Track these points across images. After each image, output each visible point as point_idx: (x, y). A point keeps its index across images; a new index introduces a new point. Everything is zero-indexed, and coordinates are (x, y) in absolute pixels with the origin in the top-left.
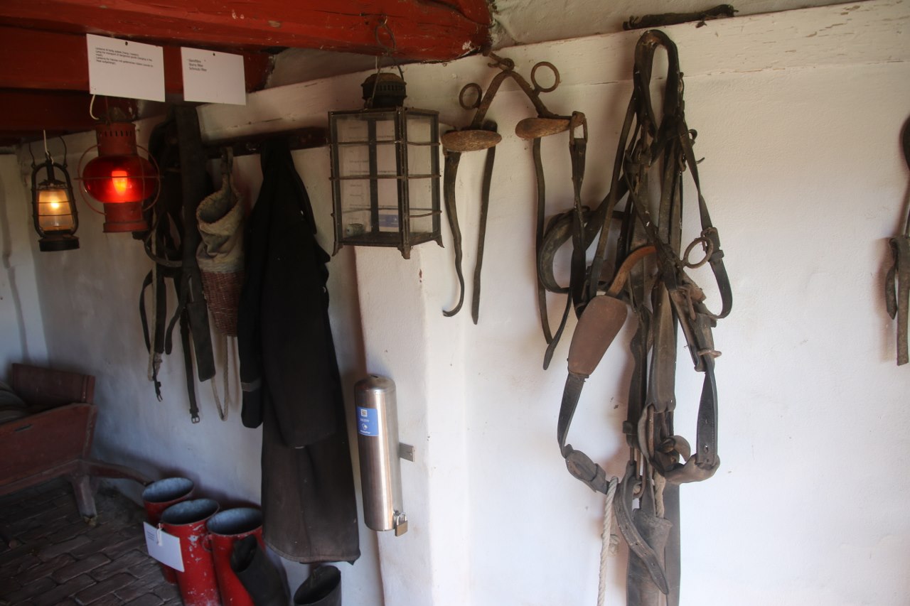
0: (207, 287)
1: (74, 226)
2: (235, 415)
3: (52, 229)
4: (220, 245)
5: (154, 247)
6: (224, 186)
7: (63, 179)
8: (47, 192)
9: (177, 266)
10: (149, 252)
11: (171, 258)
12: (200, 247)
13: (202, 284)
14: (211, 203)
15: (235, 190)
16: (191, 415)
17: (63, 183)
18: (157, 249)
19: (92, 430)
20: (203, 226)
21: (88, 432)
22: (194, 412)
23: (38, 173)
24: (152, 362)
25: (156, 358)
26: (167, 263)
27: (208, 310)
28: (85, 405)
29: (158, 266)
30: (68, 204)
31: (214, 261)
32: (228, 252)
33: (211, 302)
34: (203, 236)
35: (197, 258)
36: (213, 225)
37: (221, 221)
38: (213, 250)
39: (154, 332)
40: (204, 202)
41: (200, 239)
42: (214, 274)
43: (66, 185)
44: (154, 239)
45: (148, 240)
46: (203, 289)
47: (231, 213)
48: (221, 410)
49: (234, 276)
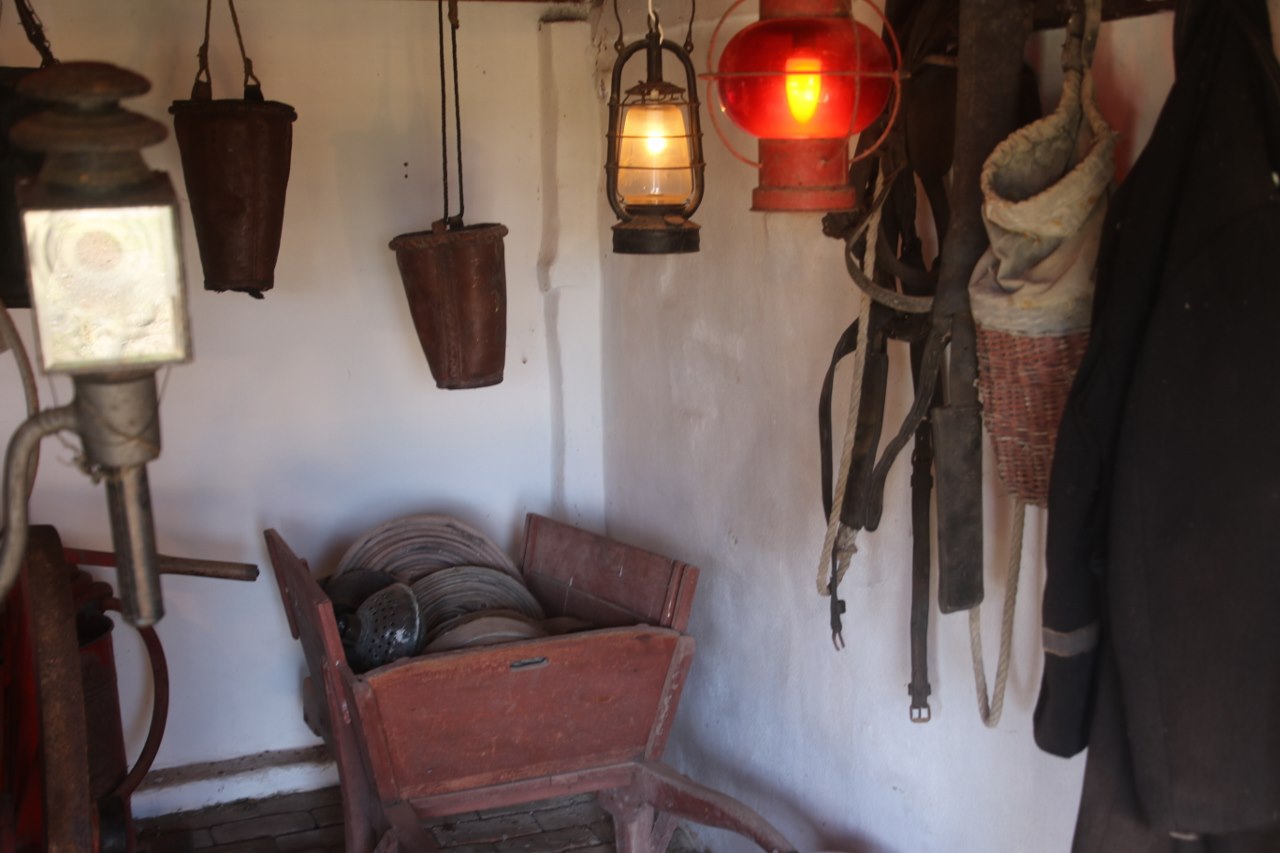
0: (988, 369)
1: (692, 196)
2: (1018, 715)
3: (643, 201)
4: (1035, 262)
5: (870, 258)
6: (1063, 102)
7: (682, 82)
8: (642, 112)
9: (919, 309)
10: (856, 273)
11: (909, 290)
12: (984, 263)
13: (977, 362)
14: (1023, 146)
15: (1092, 113)
16: (909, 700)
17: (681, 91)
18: (878, 265)
19: (676, 695)
20: (994, 209)
21: (666, 700)
22: (920, 691)
23: (627, 64)
24: (831, 546)
25: (842, 539)
26: (897, 300)
27: (984, 430)
28: (668, 633)
29: (876, 308)
30: (684, 142)
31: (1012, 302)
32: (1051, 282)
33: (992, 410)
34: (993, 236)
35: (971, 290)
36: (1022, 206)
37: (1043, 198)
38: (1015, 274)
39: (846, 472)
40: (1004, 145)
41: (984, 244)
42: (1008, 336)
43: (686, 95)
44: (871, 239)
45: (855, 238)
46: (977, 374)
47: (1073, 175)
48: (986, 698)
49: (1062, 347)
